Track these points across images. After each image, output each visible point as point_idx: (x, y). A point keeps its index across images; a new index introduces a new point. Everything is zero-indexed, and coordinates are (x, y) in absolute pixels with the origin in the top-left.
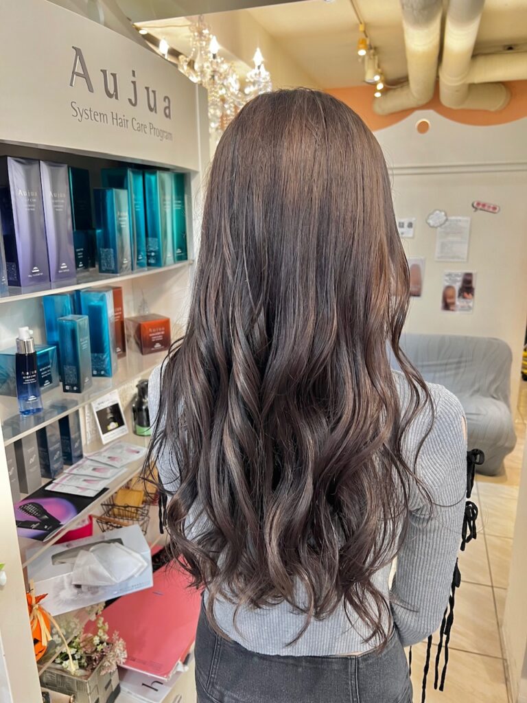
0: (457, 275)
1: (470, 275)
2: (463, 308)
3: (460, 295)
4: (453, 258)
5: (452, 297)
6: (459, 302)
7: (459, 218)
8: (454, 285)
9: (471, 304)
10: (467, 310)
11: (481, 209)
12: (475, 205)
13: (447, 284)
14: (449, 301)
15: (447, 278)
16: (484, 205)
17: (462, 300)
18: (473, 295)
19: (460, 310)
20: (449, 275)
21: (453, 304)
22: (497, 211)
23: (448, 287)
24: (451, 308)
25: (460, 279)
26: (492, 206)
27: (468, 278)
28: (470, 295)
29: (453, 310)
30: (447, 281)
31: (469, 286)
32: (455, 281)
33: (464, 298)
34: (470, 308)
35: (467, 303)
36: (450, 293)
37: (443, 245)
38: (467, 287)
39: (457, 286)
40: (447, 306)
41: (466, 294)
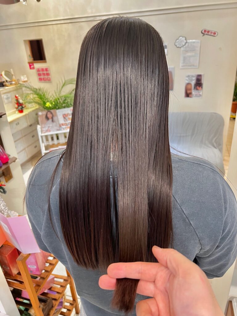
0: (193, 76)
1: (200, 76)
2: (196, 96)
3: (194, 88)
4: (190, 66)
5: (191, 89)
6: (194, 92)
7: (194, 41)
8: (191, 83)
9: (201, 93)
10: (198, 97)
11: (207, 34)
12: (203, 32)
13: (187, 82)
14: (188, 92)
15: (187, 78)
16: (208, 32)
17: (196, 91)
18: (202, 87)
19: (195, 97)
20: (188, 76)
21: (191, 93)
22: (216, 35)
23: (188, 84)
24: (190, 96)
25: (194, 78)
26: (213, 32)
27: (199, 78)
28: (200, 88)
29: (191, 97)
30: (187, 80)
31: (200, 82)
32: (192, 80)
33: (197, 89)
34: (200, 95)
35: (199, 92)
36: (189, 87)
37: (185, 58)
38: (199, 84)
39: (193, 83)
40: (188, 95)
41: (198, 87)
